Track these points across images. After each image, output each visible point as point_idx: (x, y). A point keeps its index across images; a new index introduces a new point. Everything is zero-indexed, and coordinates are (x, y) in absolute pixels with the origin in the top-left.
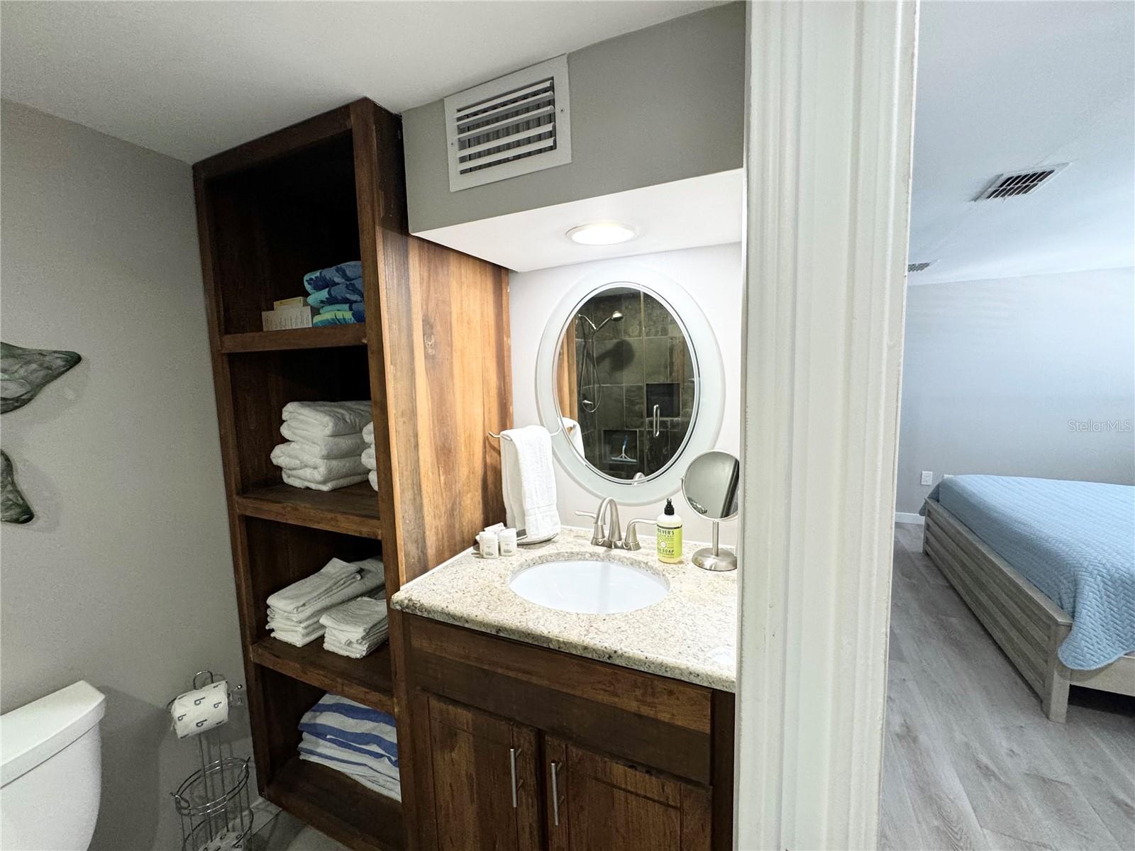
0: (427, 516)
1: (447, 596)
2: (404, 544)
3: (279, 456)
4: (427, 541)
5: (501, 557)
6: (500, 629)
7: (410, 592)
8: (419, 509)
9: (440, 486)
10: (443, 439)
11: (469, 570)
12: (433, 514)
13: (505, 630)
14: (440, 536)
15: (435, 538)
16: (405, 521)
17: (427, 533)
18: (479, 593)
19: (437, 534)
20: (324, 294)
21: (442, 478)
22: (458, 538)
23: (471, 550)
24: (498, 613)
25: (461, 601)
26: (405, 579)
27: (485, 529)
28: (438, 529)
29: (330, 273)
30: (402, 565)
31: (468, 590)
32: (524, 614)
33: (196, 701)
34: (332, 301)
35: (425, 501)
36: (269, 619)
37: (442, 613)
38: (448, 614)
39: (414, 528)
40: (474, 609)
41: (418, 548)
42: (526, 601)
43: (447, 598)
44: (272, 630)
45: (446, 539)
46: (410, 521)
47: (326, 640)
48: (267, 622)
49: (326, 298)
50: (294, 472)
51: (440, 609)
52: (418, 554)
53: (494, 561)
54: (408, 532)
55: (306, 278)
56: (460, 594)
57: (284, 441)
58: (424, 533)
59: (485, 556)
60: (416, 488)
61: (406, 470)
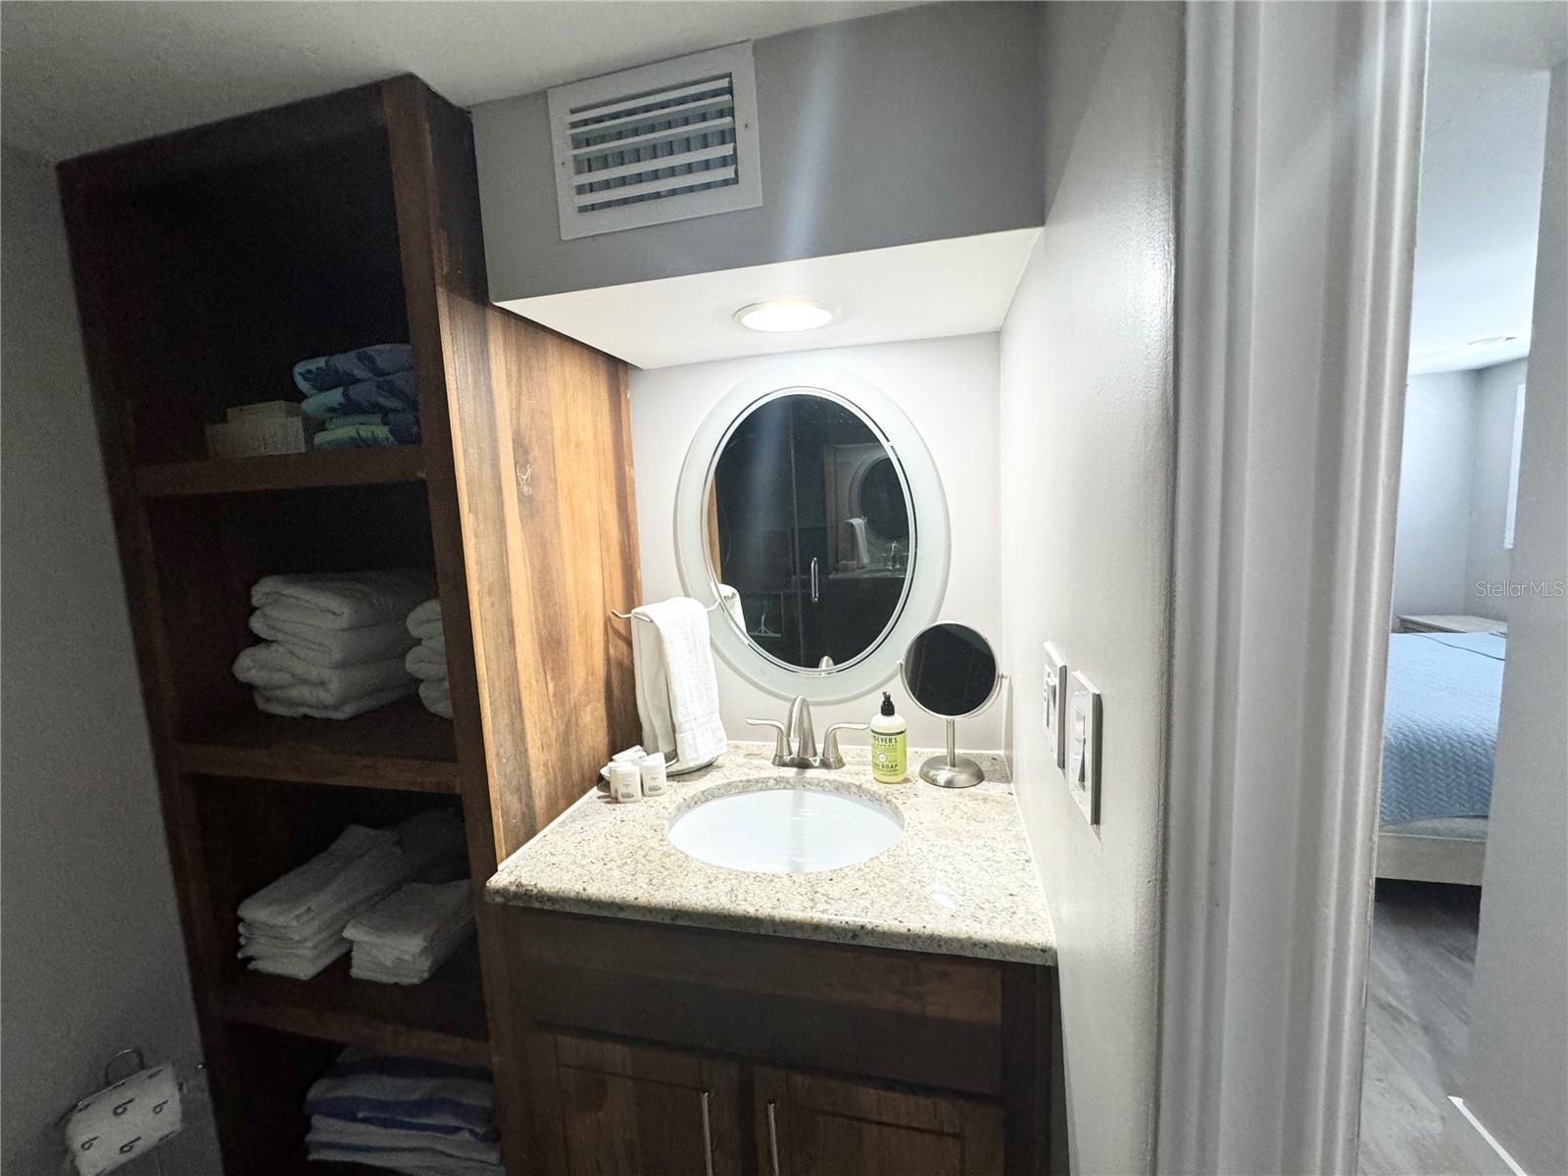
0: (532, 748)
1: (578, 871)
2: (501, 798)
3: (249, 666)
4: (533, 788)
5: (645, 799)
7: (516, 873)
8: (519, 738)
9: (549, 700)
10: (549, 626)
11: (602, 824)
12: (540, 746)
14: (552, 776)
15: (544, 781)
16: (500, 761)
17: (534, 774)
18: (629, 861)
19: (546, 774)
20: (335, 397)
21: (551, 686)
22: (576, 776)
23: (594, 792)
24: (669, 889)
25: (605, 878)
26: (504, 852)
27: (613, 757)
28: (547, 767)
29: (345, 362)
30: (499, 831)
31: (610, 857)
32: (709, 886)
33: (116, 1109)
34: (350, 409)
35: (528, 724)
36: (242, 941)
37: (579, 900)
38: (589, 901)
39: (515, 770)
40: (630, 887)
41: (520, 800)
42: (706, 864)
43: (581, 875)
44: (251, 959)
45: (559, 780)
46: (508, 761)
47: (355, 961)
48: (239, 947)
49: (340, 404)
50: (279, 693)
51: (573, 894)
52: (521, 810)
53: (636, 805)
54: (505, 775)
55: (299, 369)
56: (599, 865)
57: (257, 640)
58: (529, 774)
59: (621, 799)
60: (513, 707)
61: (499, 679)
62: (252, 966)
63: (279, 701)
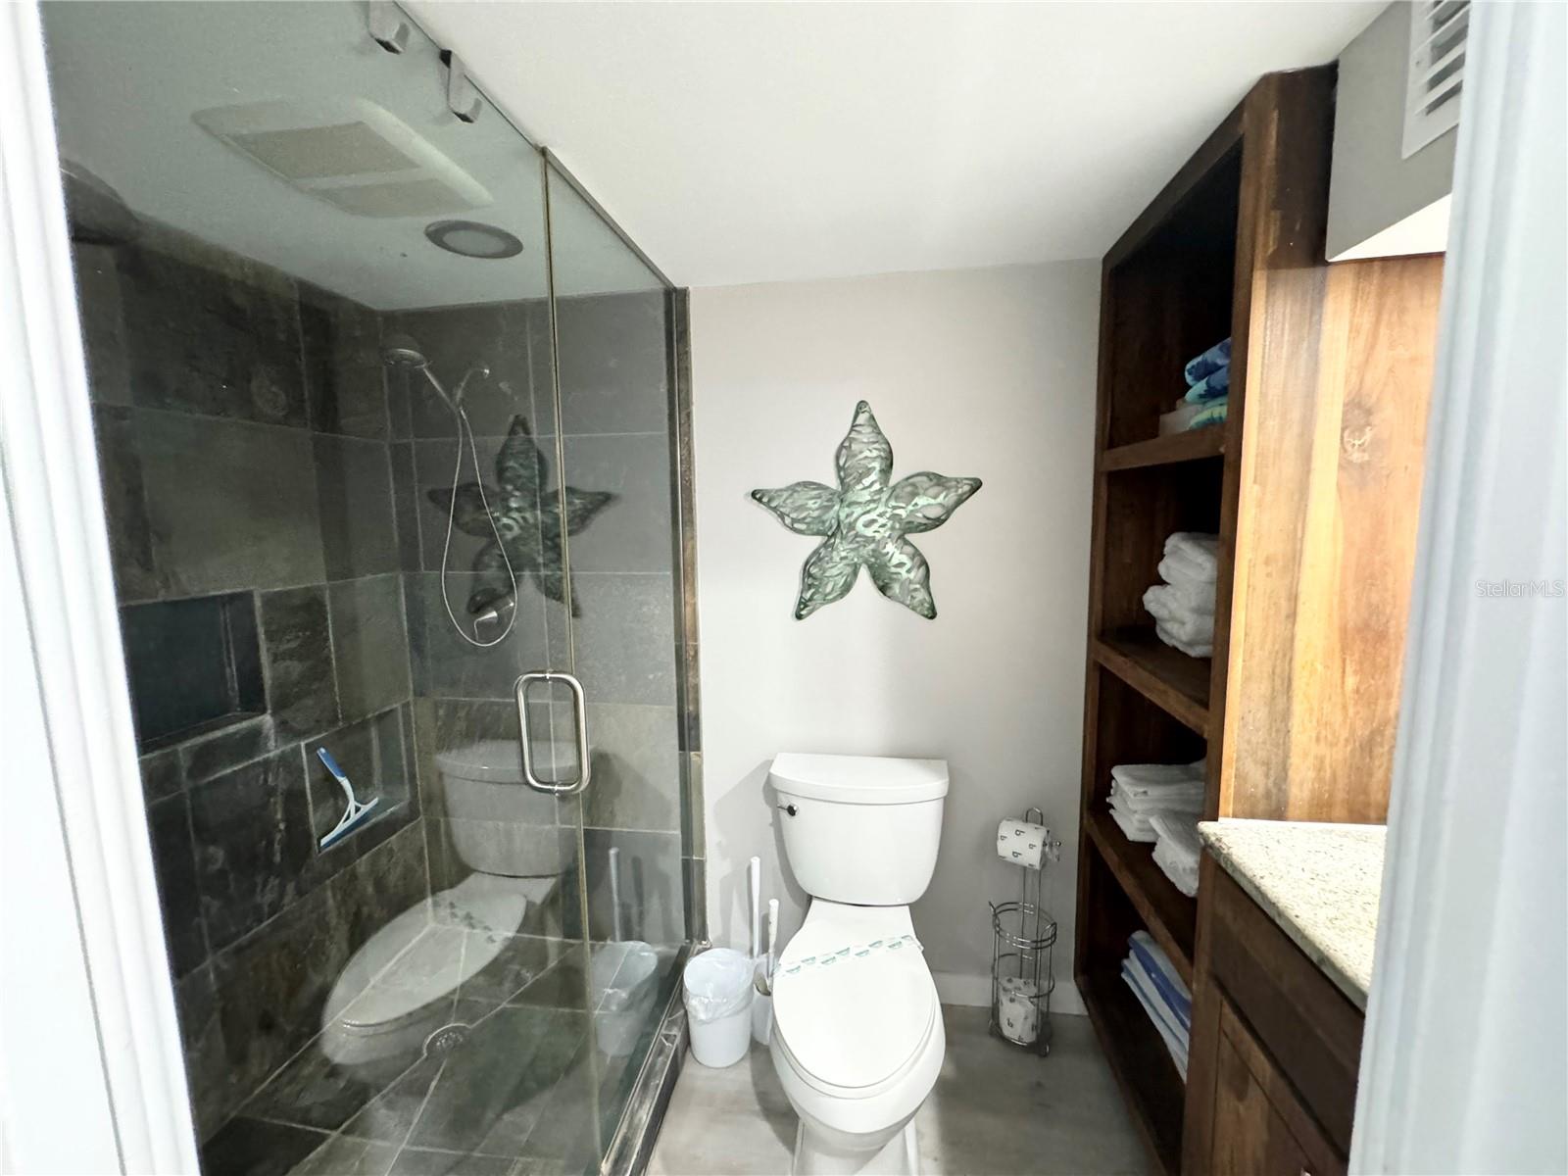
0: (1300, 732)
1: (1280, 865)
2: (1237, 760)
3: (1154, 600)
4: (1290, 773)
6: (1325, 959)
7: (1225, 832)
8: (1280, 720)
9: (1343, 693)
12: (1314, 735)
13: (1333, 966)
14: (1328, 776)
15: (1311, 774)
16: (1244, 726)
17: (1295, 760)
19: (1320, 769)
20: (1204, 385)
21: (1351, 681)
24: (1343, 937)
25: (1295, 885)
28: (1323, 763)
29: (1214, 354)
30: (1228, 787)
33: (1017, 831)
34: (1209, 394)
35: (1299, 708)
36: (1112, 792)
37: (1251, 882)
38: (1257, 888)
39: (1264, 743)
41: (1267, 776)
43: (1276, 868)
44: (1111, 806)
46: (1258, 730)
47: (1156, 848)
48: (1109, 795)
49: (1206, 391)
52: (1266, 784)
54: (1249, 742)
55: (1188, 366)
56: (1306, 876)
57: (1162, 583)
58: (1286, 757)
60: (1278, 682)
61: (1262, 649)
62: (1111, 811)
63: (1166, 632)
